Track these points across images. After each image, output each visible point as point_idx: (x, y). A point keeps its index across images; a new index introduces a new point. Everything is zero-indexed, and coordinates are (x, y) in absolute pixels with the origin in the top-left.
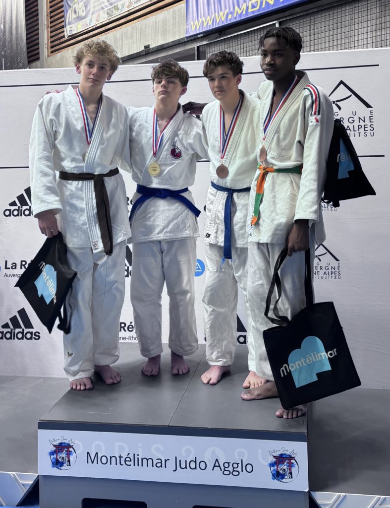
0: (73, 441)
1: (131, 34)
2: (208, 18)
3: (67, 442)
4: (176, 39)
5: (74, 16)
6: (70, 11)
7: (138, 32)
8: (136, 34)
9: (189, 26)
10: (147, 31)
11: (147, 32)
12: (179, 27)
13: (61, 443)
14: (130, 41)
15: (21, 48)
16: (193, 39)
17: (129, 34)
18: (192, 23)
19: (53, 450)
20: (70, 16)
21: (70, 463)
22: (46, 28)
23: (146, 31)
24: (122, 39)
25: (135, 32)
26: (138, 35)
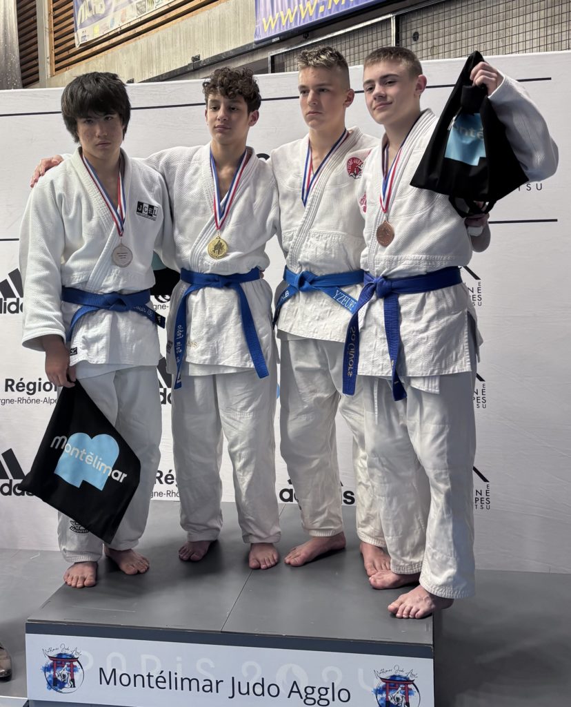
0: (78, 651)
1: (172, 39)
2: (289, 12)
3: (70, 653)
4: (239, 46)
5: (88, 14)
6: (82, 7)
7: (182, 36)
8: (180, 39)
9: (260, 25)
10: (196, 34)
11: (196, 37)
12: (244, 27)
13: (60, 655)
14: (171, 49)
15: (11, 63)
16: (265, 45)
17: (170, 39)
18: (264, 20)
19: (49, 663)
20: (82, 14)
21: (74, 684)
22: (48, 34)
23: (194, 34)
24: (159, 48)
25: (178, 37)
26: (182, 41)
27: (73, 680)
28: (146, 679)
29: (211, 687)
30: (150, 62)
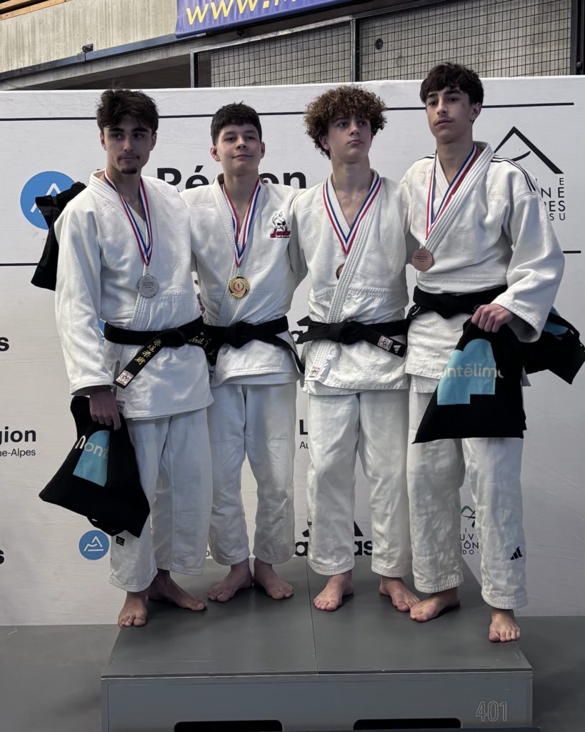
1: (53, 23)
2: (222, 4)
7: (67, 20)
8: (65, 24)
9: (183, 16)
10: (88, 18)
11: (88, 22)
14: (51, 34)
16: (188, 40)
17: (49, 22)
18: (188, 10)
23: (85, 19)
24: (34, 32)
25: (62, 21)
26: (67, 25)
30: (20, 49)
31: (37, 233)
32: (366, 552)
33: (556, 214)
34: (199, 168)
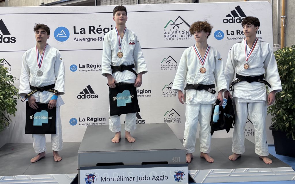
27: (93, 181)
28: (114, 179)
29: (132, 179)
31: (58, 43)
32: (143, 123)
33: (190, 38)
34: (100, 26)
